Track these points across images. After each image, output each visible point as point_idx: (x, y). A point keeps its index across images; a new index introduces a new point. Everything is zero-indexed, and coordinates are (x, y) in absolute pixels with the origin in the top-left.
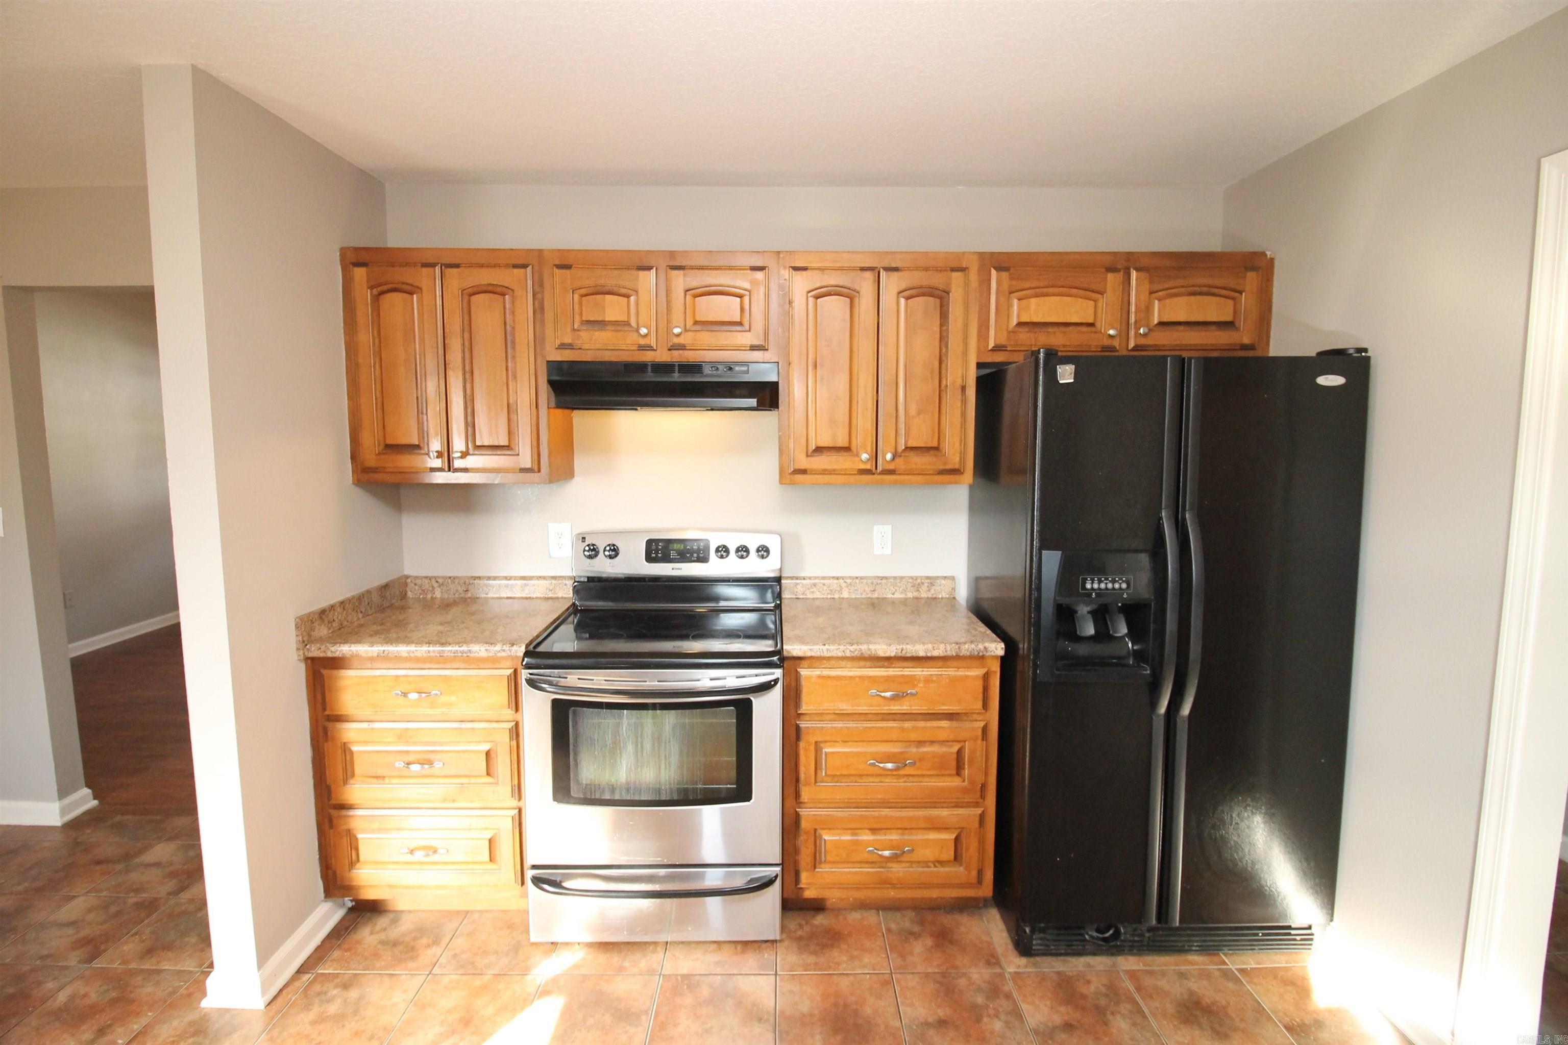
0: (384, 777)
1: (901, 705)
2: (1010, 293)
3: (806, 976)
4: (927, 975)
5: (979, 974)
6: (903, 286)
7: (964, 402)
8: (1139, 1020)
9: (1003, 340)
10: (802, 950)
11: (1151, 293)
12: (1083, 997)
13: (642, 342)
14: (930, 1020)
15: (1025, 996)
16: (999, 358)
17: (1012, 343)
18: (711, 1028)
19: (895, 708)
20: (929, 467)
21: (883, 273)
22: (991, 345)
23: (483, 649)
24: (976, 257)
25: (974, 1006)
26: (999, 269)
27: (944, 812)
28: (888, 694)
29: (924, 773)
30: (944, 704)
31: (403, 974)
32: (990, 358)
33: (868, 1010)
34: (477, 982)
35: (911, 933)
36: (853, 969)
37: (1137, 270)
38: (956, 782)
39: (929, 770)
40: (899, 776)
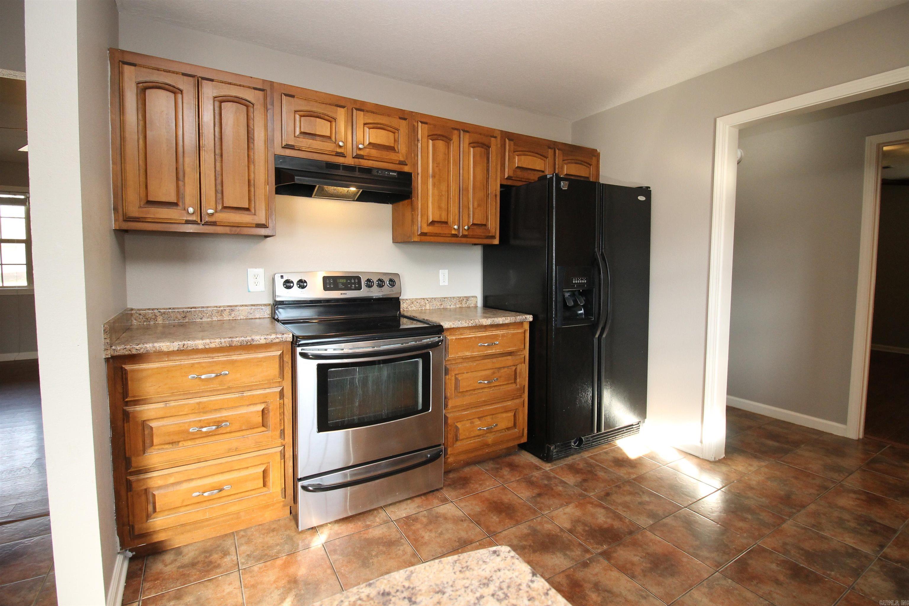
0: (179, 442)
1: (492, 350)
2: (514, 152)
3: (467, 498)
4: (518, 481)
5: (536, 474)
6: (471, 141)
7: (496, 202)
8: (605, 471)
9: (511, 174)
10: (455, 488)
11: (563, 161)
12: (582, 469)
13: (339, 150)
14: (534, 495)
15: (561, 476)
16: (509, 183)
17: (515, 176)
18: (441, 532)
19: (490, 352)
20: (483, 234)
21: (462, 132)
22: (506, 176)
23: (263, 337)
24: (499, 132)
25: (546, 485)
26: (510, 140)
27: (509, 403)
28: (486, 345)
29: (501, 384)
30: (509, 348)
31: (219, 576)
32: (505, 183)
33: (506, 501)
34: (279, 562)
35: (498, 468)
36: (485, 488)
37: (559, 149)
38: (513, 386)
39: (503, 382)
40: (490, 387)
